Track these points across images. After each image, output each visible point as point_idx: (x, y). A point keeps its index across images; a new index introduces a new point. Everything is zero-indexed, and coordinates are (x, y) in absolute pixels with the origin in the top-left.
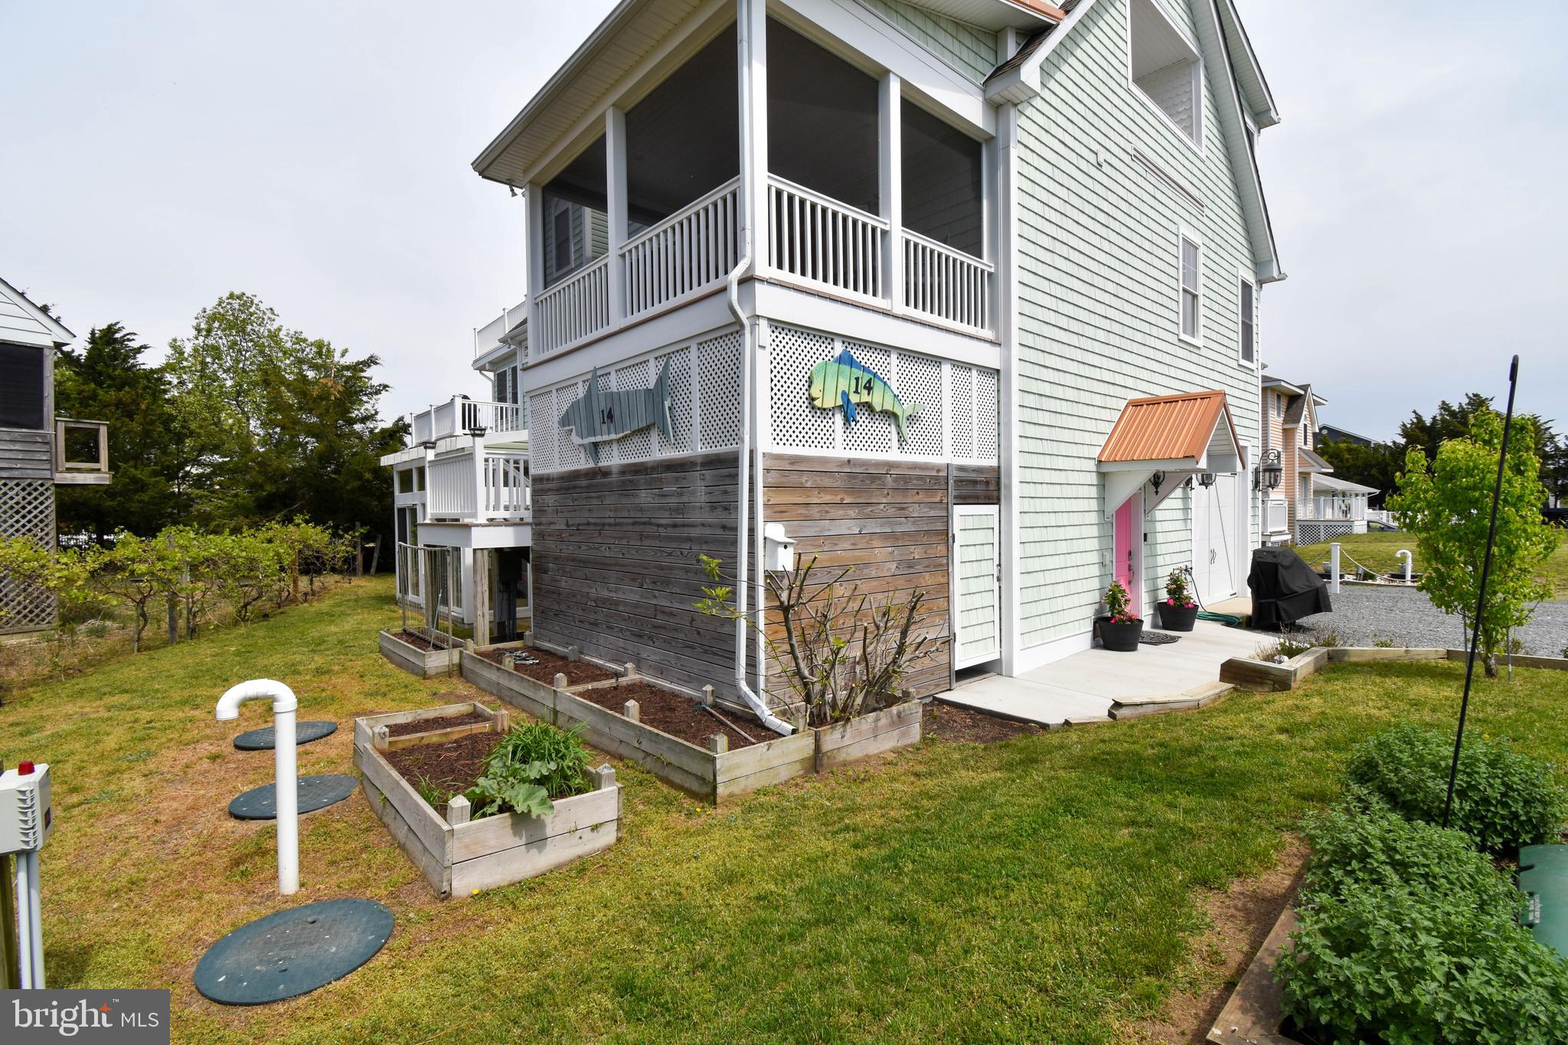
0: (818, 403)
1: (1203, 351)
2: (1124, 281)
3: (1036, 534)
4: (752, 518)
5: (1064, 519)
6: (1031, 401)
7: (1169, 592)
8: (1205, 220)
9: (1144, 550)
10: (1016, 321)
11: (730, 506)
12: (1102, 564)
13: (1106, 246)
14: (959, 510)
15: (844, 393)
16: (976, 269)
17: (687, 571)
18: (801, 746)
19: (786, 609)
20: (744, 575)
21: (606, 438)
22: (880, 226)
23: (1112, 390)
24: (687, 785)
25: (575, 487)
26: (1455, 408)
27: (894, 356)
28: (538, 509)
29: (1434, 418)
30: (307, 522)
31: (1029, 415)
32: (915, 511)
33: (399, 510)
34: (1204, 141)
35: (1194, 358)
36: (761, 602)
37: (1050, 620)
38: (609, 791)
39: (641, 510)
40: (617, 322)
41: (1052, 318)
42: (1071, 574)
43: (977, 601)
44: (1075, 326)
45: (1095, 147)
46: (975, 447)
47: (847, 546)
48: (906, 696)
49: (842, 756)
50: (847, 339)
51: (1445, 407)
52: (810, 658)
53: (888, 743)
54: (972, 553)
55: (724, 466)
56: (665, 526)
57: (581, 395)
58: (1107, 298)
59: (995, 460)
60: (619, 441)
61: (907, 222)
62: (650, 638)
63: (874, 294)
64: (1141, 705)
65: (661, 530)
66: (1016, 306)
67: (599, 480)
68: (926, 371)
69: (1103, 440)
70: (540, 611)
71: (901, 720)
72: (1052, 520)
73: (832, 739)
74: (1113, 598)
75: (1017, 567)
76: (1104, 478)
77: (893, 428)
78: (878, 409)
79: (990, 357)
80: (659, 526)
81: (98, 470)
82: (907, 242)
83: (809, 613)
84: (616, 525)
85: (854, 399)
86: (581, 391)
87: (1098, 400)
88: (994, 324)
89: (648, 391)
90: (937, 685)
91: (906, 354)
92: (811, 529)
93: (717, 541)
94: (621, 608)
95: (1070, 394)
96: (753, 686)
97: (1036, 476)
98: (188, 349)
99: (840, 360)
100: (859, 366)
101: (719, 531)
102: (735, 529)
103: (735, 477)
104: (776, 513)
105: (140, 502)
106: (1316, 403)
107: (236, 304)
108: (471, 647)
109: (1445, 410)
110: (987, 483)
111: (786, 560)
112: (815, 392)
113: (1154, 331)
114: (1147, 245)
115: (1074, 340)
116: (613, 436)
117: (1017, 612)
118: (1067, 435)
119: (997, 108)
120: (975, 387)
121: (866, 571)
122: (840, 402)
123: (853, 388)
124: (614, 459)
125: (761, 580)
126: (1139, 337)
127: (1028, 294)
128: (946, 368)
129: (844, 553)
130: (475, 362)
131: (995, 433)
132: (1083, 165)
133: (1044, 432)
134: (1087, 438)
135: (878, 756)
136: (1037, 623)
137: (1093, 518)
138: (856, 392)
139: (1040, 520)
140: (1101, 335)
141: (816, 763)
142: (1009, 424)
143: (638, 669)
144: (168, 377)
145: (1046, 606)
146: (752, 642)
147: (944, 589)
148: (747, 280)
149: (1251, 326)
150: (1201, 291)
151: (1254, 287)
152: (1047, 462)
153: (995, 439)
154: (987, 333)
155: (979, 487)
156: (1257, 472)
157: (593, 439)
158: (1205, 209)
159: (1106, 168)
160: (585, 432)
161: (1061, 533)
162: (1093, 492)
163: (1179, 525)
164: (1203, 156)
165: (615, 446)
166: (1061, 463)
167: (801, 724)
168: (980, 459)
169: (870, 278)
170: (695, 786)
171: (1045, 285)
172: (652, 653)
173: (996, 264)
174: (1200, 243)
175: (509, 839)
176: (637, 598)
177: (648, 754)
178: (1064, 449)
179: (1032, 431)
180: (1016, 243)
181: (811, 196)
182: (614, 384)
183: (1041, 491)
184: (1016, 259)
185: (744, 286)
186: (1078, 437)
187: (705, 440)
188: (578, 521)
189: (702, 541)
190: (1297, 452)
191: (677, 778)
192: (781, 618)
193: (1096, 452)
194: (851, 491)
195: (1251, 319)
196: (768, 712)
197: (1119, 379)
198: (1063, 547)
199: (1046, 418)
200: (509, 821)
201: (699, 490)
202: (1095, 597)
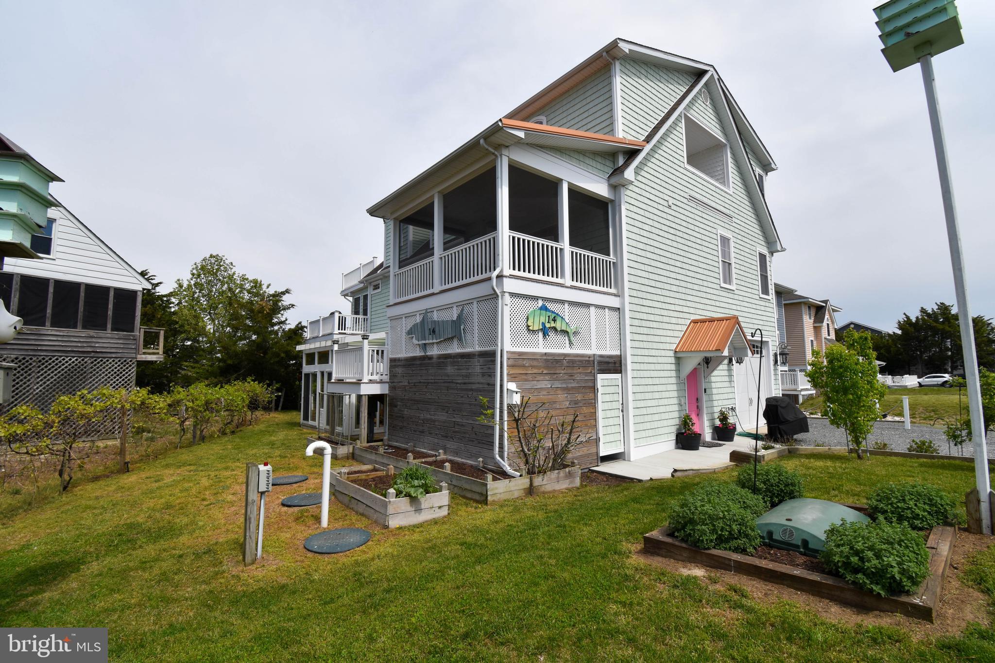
0: (531, 328)
1: (736, 292)
2: (686, 260)
3: (641, 389)
4: (502, 380)
5: (657, 381)
6: (636, 322)
7: (720, 420)
8: (734, 224)
9: (705, 398)
10: (627, 285)
11: (492, 375)
12: (680, 405)
13: (675, 244)
14: (600, 377)
15: (543, 323)
16: (606, 261)
17: (470, 405)
18: (525, 482)
19: (517, 420)
20: (498, 405)
21: (431, 341)
22: (559, 247)
23: (681, 315)
24: (474, 498)
25: (413, 364)
26: (930, 311)
27: (566, 305)
28: (393, 375)
29: (917, 318)
30: (254, 381)
31: (635, 329)
32: (578, 377)
33: (305, 374)
34: (731, 184)
35: (731, 296)
36: (506, 418)
37: (651, 433)
38: (445, 493)
39: (448, 376)
40: (437, 288)
41: (646, 282)
42: (662, 409)
43: (611, 422)
44: (658, 285)
45: (667, 198)
46: (608, 346)
47: (545, 393)
48: (573, 464)
49: (543, 489)
50: (544, 299)
51: (923, 310)
52: (528, 445)
53: (564, 485)
54: (608, 398)
55: (489, 357)
56: (460, 384)
57: (418, 321)
58: (677, 270)
59: (619, 351)
60: (437, 343)
61: (572, 244)
62: (452, 438)
63: (557, 277)
64: (686, 470)
65: (458, 385)
66: (626, 278)
67: (427, 361)
68: (583, 310)
69: (677, 341)
70: (392, 427)
71: (570, 475)
72: (650, 381)
73: (538, 481)
74: (686, 422)
75: (631, 405)
76: (679, 360)
77: (567, 338)
78: (559, 329)
79: (614, 302)
80: (457, 383)
81: (158, 353)
82: (572, 252)
83: (527, 424)
84: (435, 383)
85: (548, 325)
86: (418, 319)
87: (674, 320)
88: (616, 286)
89: (453, 321)
90: (591, 463)
91: (572, 303)
92: (528, 385)
93: (484, 391)
94: (437, 424)
95: (658, 318)
96: (502, 457)
97: (640, 359)
98: (185, 285)
99: (541, 309)
100: (549, 311)
101: (486, 386)
102: (494, 385)
103: (494, 362)
104: (512, 378)
105: (153, 369)
106: (834, 311)
107: (213, 260)
108: (359, 444)
109: (924, 313)
110: (615, 363)
111: (517, 399)
112: (530, 323)
113: (705, 284)
114: (699, 241)
115: (659, 292)
116: (435, 341)
117: (632, 428)
118: (657, 339)
119: (615, 188)
120: (607, 317)
121: (554, 405)
122: (541, 327)
123: (547, 321)
124: (434, 351)
125: (505, 408)
126: (696, 287)
127: (633, 271)
128: (592, 309)
129: (543, 396)
130: (342, 292)
131: (618, 338)
132: (661, 207)
133: (644, 338)
134: (668, 340)
135: (559, 491)
136: (643, 434)
137: (674, 380)
138: (549, 322)
139: (643, 381)
140: (674, 288)
141: (531, 490)
142: (625, 334)
143: (445, 453)
144: (173, 300)
145: (648, 426)
146: (501, 437)
147: (594, 416)
148: (500, 277)
149: (767, 277)
150: (733, 261)
151: (768, 255)
152: (646, 352)
153: (619, 341)
154: (613, 291)
155: (610, 365)
156: (776, 355)
157: (424, 342)
158: (734, 219)
159: (673, 207)
160: (420, 338)
161: (656, 388)
162: (673, 367)
163: (727, 384)
164: (731, 193)
165: (435, 346)
166: (653, 353)
167: (524, 473)
168: (611, 350)
169: (555, 269)
170: (477, 497)
171: (642, 267)
172: (451, 445)
173: (617, 258)
174: (731, 237)
175: (409, 508)
176: (445, 418)
177: (455, 486)
178: (655, 346)
179: (636, 337)
180: (625, 248)
181: (527, 237)
182: (436, 316)
183: (642, 367)
184: (626, 256)
185: (499, 279)
186: (663, 339)
187: (480, 345)
188: (414, 381)
189: (478, 390)
190: (823, 340)
191: (469, 495)
192: (515, 426)
193: (674, 347)
194: (547, 367)
195: (766, 272)
196: (509, 468)
197: (685, 309)
198: (657, 395)
199: (646, 331)
200: (409, 500)
201: (477, 367)
202: (677, 421)
